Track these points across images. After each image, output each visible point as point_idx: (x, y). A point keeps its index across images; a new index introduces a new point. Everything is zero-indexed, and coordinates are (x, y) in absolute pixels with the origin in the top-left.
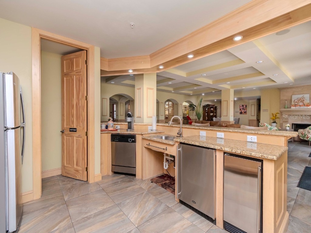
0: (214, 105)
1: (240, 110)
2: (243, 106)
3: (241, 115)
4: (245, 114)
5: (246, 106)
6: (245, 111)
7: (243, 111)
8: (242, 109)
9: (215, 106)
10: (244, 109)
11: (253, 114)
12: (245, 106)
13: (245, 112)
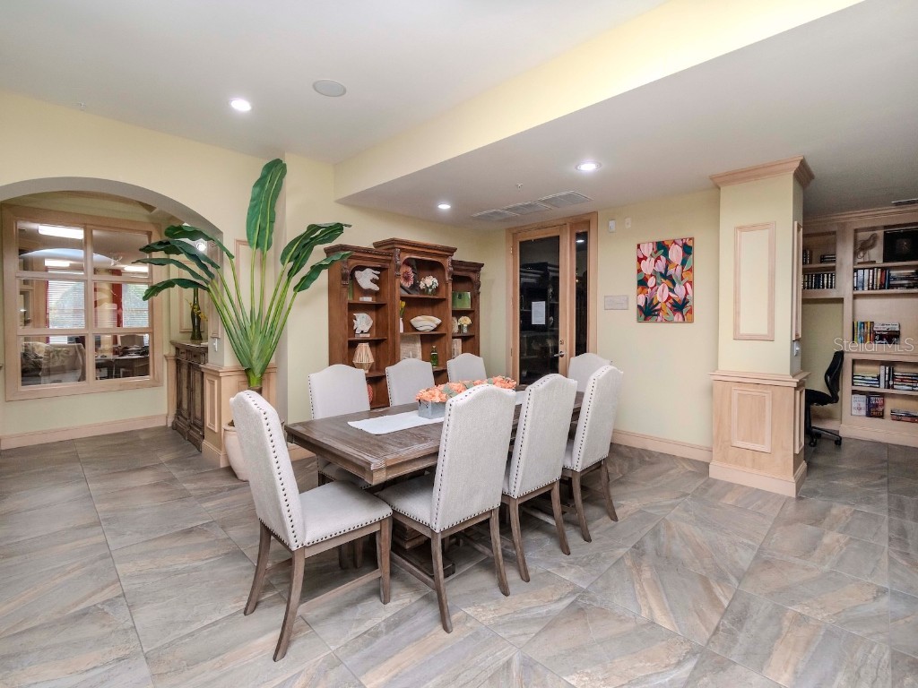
0: (452, 251)
1: (642, 283)
2: (662, 247)
3: (650, 327)
4: (678, 317)
5: (687, 250)
6: (680, 291)
7: (662, 294)
8: (651, 282)
9: (456, 257)
10: (670, 278)
11: (754, 322)
12: (676, 254)
13: (681, 307)
